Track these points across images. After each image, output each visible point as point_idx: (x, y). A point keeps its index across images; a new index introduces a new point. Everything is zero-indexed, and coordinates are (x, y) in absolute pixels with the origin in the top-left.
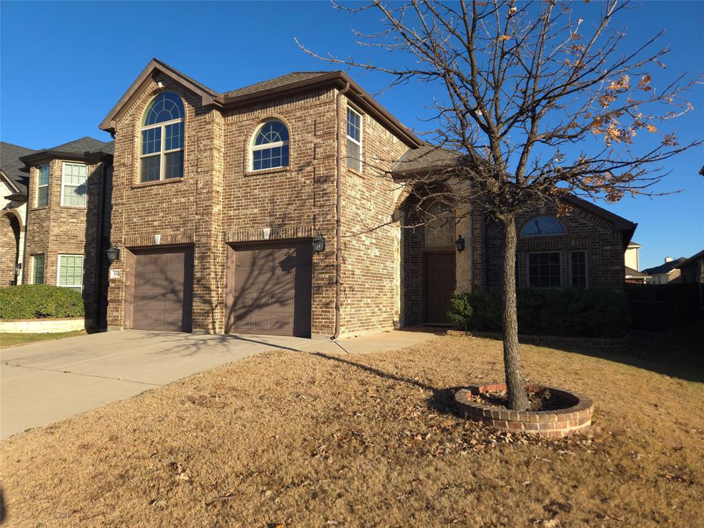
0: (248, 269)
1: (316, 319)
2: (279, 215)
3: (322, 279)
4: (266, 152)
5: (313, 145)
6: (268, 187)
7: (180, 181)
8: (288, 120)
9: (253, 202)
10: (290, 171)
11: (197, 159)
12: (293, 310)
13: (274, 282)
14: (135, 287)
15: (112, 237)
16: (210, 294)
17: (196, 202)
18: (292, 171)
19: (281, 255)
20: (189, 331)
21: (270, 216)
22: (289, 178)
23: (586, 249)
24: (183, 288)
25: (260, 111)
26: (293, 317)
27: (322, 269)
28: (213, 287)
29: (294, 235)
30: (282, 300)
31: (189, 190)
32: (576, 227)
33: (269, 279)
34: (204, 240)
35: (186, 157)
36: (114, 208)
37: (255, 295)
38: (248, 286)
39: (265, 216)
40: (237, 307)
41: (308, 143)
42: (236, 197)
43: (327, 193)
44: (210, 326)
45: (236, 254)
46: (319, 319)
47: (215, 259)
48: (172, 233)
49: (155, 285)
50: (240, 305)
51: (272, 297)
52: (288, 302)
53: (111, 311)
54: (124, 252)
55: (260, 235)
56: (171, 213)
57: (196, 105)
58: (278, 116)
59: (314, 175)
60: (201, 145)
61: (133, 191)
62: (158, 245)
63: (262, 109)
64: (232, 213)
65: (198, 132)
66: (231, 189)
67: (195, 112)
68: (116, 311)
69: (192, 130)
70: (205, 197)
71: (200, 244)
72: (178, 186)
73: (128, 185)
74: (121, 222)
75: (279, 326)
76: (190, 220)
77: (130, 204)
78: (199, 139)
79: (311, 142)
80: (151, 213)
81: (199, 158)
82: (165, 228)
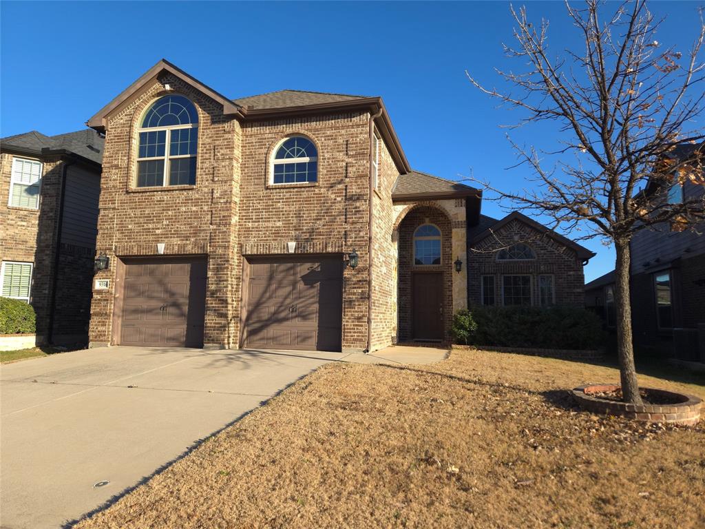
0: (264, 283)
1: (348, 332)
2: (306, 229)
3: (354, 294)
4: (290, 166)
5: (344, 164)
6: (293, 201)
7: (192, 189)
8: (317, 137)
9: (276, 215)
10: (318, 187)
11: (213, 168)
12: (316, 324)
13: (294, 296)
14: (124, 299)
15: (98, 244)
16: (227, 307)
17: (212, 211)
18: (321, 188)
19: (304, 269)
20: (200, 346)
21: (295, 230)
22: (318, 194)
23: (553, 273)
24: (188, 301)
25: (284, 126)
26: (317, 332)
27: (354, 284)
28: (230, 300)
29: (323, 250)
30: (304, 314)
31: (202, 199)
32: (545, 254)
33: (289, 294)
34: (220, 251)
35: (199, 165)
36: (102, 213)
37: (272, 309)
38: (264, 299)
39: (289, 230)
40: (251, 322)
41: (338, 161)
42: (255, 209)
43: (360, 211)
44: (226, 342)
45: (251, 267)
46: (350, 332)
47: (231, 272)
48: (179, 243)
49: (150, 298)
50: (254, 318)
51: (292, 312)
52: (311, 316)
53: (94, 326)
54: (114, 260)
55: (284, 248)
56: (179, 222)
57: (212, 113)
58: (306, 133)
59: (346, 193)
60: (218, 154)
61: (128, 196)
62: (161, 255)
63: (286, 124)
64: (250, 225)
65: (215, 140)
66: (250, 200)
67: (212, 119)
68: (102, 325)
69: (206, 138)
70: (223, 207)
71: (216, 255)
72: (188, 194)
73: (121, 189)
74: (111, 228)
75: (300, 341)
76: (203, 230)
77: (124, 209)
78: (216, 147)
79: (343, 161)
80: (152, 220)
81: (216, 167)
82: (171, 237)
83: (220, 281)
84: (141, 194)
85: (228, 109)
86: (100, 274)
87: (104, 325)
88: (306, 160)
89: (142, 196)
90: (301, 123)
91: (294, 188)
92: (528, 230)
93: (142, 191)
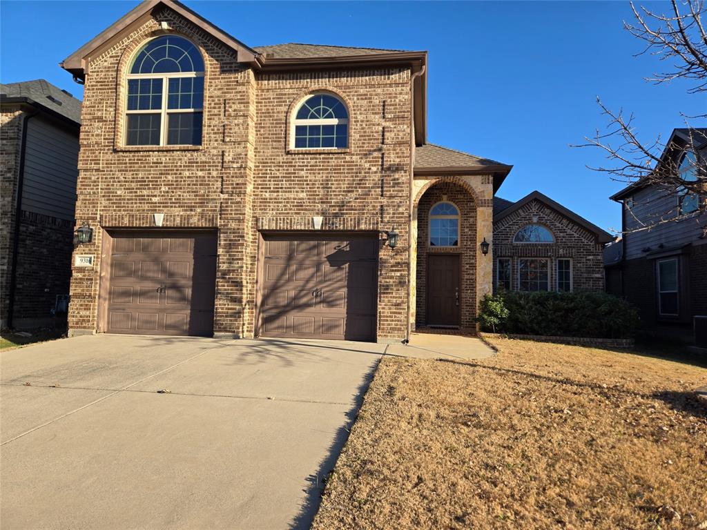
0: (281, 263)
1: (384, 320)
2: (335, 203)
3: (392, 277)
4: (314, 129)
5: (381, 128)
6: (319, 170)
7: (197, 150)
8: (348, 96)
9: (298, 184)
10: (350, 154)
11: (224, 126)
12: (345, 311)
13: (319, 279)
14: (112, 279)
15: (77, 212)
16: (241, 290)
17: (222, 177)
18: (353, 155)
19: (330, 248)
20: (210, 334)
21: (322, 202)
22: (349, 162)
23: (572, 257)
24: (191, 283)
25: (309, 80)
26: (345, 319)
27: (392, 266)
28: (244, 283)
29: (355, 227)
30: (330, 299)
31: (210, 162)
32: (564, 237)
33: (312, 276)
34: (233, 225)
35: (206, 121)
36: (82, 174)
37: (292, 294)
38: (282, 282)
39: (314, 202)
40: (266, 307)
41: (374, 125)
42: (274, 177)
43: (399, 183)
44: (241, 330)
45: (266, 245)
46: (387, 321)
47: (246, 249)
48: (182, 213)
49: (144, 278)
50: (271, 303)
51: (317, 296)
52: (338, 302)
53: (75, 310)
54: (99, 232)
55: (309, 224)
56: (181, 188)
57: (222, 60)
58: (335, 90)
59: (383, 162)
60: (230, 110)
61: (116, 155)
62: (159, 227)
63: (311, 78)
64: (267, 195)
65: (225, 93)
66: (267, 166)
67: (221, 67)
68: (85, 309)
69: (215, 89)
70: (236, 173)
71: (228, 229)
72: (192, 155)
73: (107, 146)
74: (94, 193)
75: (326, 329)
76: (212, 199)
77: (111, 171)
78: (227, 101)
79: (379, 125)
80: (147, 185)
81: (227, 125)
82: (172, 207)
83: (233, 259)
84: (133, 154)
85: (243, 57)
86: (81, 248)
87: (87, 309)
88: (334, 121)
89: (133, 156)
90: (329, 77)
91: (320, 154)
92: (547, 211)
93: (134, 150)
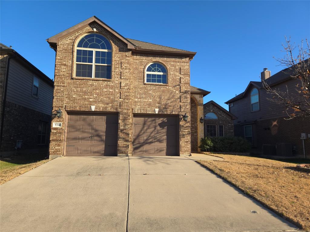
0: (141, 126)
1: (182, 148)
2: (163, 104)
3: (185, 132)
4: (154, 76)
5: (179, 77)
6: (157, 91)
7: (110, 81)
8: (167, 65)
9: (149, 96)
11: (121, 72)
12: (166, 144)
13: (155, 133)
14: (68, 133)
15: (54, 104)
17: (120, 92)
18: (169, 86)
19: (160, 121)
20: (115, 155)
21: (158, 103)
22: (168, 89)
23: (223, 124)
24: (105, 134)
26: (166, 148)
27: (184, 128)
29: (171, 113)
30: (160, 140)
31: (115, 86)
32: (221, 117)
33: (153, 131)
34: (125, 111)
35: (113, 70)
37: (145, 138)
38: (141, 134)
39: (155, 103)
40: (135, 144)
41: (177, 76)
42: (139, 93)
43: (186, 98)
45: (135, 119)
46: (183, 148)
48: (103, 106)
49: (84, 132)
50: (137, 142)
51: (155, 139)
52: (163, 141)
53: (53, 146)
54: (64, 113)
55: (153, 111)
56: (102, 96)
57: (119, 46)
58: (162, 62)
59: (180, 90)
60: (123, 66)
61: (72, 81)
62: (93, 111)
63: (153, 57)
64: (137, 100)
65: (121, 59)
66: (136, 89)
67: (119, 49)
68: (58, 146)
69: (117, 58)
70: (126, 91)
71: (123, 113)
72: (107, 83)
73: (68, 76)
74: (62, 96)
75: (159, 151)
76: (116, 101)
77: (70, 87)
78: (122, 63)
79: (179, 76)
80: (87, 94)
81: (122, 72)
82: (98, 103)
83: (125, 125)
84: (80, 81)
85: (130, 46)
86: (56, 119)
87: (59, 145)
88: (161, 73)
89: (81, 82)
90: (160, 57)
91: (157, 85)
92: (216, 108)
93: (81, 79)
